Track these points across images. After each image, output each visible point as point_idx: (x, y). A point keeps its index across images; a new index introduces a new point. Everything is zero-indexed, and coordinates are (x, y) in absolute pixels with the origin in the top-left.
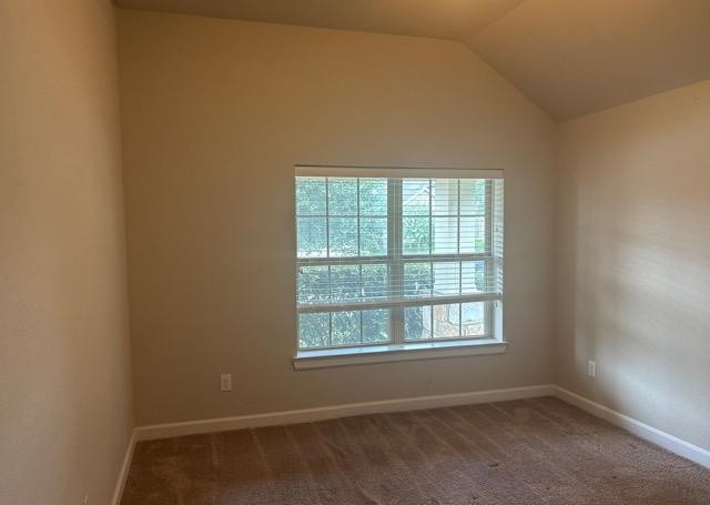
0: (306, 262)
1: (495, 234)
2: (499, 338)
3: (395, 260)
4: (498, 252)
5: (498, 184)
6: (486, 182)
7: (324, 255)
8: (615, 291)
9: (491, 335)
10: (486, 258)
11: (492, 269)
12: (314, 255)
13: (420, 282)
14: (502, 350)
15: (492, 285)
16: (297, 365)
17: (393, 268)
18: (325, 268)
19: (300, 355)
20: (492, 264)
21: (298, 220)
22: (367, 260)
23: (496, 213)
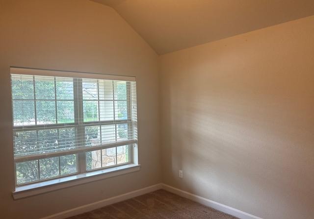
0: (20, 128)
1: (133, 109)
2: (136, 163)
3: (79, 126)
4: (134, 118)
5: (133, 84)
6: (127, 83)
7: (33, 123)
8: (191, 136)
9: (132, 162)
10: (128, 122)
11: (131, 128)
12: (26, 124)
13: (89, 135)
14: (139, 169)
15: (132, 136)
16: (16, 197)
17: (78, 130)
18: (34, 132)
19: (18, 190)
20: (131, 125)
21: (14, 102)
22: (62, 126)
23: (132, 99)
